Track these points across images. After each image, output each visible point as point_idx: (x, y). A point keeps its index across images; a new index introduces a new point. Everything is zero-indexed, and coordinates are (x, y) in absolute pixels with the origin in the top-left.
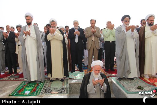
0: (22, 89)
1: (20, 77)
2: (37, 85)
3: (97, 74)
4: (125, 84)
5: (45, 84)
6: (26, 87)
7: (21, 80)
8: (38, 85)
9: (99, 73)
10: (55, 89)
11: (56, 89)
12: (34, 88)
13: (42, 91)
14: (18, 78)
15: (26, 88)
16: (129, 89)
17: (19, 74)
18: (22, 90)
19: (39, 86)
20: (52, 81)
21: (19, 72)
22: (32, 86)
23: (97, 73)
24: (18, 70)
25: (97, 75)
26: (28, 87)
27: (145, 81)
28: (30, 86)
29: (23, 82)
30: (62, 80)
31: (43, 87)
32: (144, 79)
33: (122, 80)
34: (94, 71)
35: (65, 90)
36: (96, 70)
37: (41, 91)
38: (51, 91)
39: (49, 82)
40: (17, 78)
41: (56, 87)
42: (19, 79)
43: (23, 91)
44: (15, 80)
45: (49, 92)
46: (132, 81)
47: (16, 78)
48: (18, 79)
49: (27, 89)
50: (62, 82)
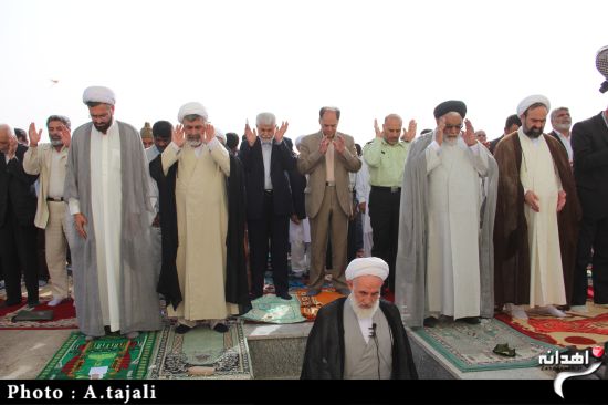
0: (76, 359)
1: (55, 318)
2: (131, 344)
3: (367, 306)
4: (448, 339)
5: (159, 342)
6: (89, 352)
7: (62, 328)
8: (134, 344)
9: (373, 302)
10: (199, 358)
11: (206, 357)
12: (120, 356)
13: (152, 367)
14: (51, 320)
15: (91, 357)
16: (465, 356)
17: (50, 304)
18: (77, 363)
19: (139, 348)
20: (183, 330)
21: (50, 298)
22: (112, 350)
23: (367, 302)
24: (43, 292)
25: (365, 310)
26: (97, 351)
27: (517, 327)
28: (104, 350)
29: (73, 334)
30: (221, 328)
31: (155, 353)
32: (514, 321)
33: (437, 327)
34: (356, 297)
35: (237, 363)
36: (364, 293)
37: (148, 365)
38: (188, 365)
39: (172, 333)
40: (46, 321)
41: (204, 351)
42: (54, 323)
43: (80, 365)
44: (41, 328)
45: (182, 368)
46: (474, 327)
47: (41, 321)
48: (50, 324)
49: (95, 361)
50: (221, 335)
